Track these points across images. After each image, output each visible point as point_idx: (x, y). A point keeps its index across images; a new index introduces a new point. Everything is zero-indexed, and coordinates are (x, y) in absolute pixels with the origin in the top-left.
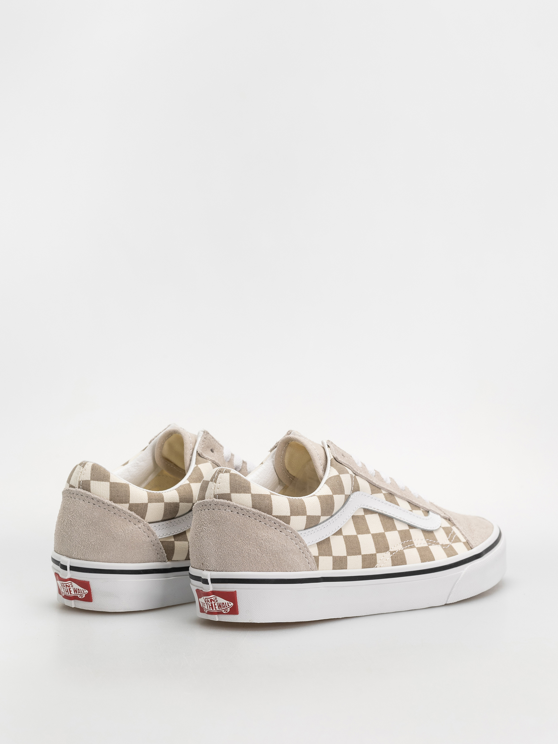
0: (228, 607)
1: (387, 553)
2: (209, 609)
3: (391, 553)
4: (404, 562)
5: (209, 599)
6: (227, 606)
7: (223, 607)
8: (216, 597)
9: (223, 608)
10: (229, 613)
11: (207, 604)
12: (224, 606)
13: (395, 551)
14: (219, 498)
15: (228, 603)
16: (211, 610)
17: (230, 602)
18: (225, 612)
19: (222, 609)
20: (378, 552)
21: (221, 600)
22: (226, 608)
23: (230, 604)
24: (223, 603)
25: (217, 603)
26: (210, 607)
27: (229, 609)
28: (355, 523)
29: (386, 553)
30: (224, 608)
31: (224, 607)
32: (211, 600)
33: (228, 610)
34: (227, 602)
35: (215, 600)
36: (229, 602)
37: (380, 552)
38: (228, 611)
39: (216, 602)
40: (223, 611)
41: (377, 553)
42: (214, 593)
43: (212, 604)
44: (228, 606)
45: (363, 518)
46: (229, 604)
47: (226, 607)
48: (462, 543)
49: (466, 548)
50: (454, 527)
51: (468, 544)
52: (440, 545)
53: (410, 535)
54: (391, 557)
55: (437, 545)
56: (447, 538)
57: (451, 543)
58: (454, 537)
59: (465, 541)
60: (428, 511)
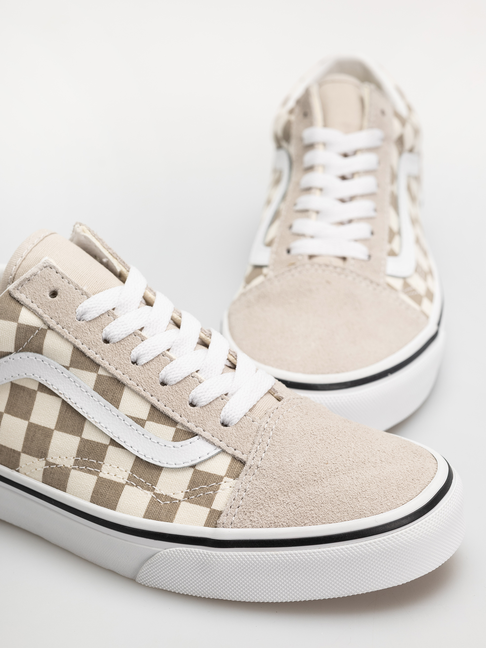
1: (40, 460)
3: (48, 463)
4: (63, 487)
13: (57, 465)
20: (24, 452)
28: (11, 395)
29: (38, 460)
37: (28, 454)
41: (22, 452)
45: (31, 394)
48: (208, 510)
49: (205, 520)
50: (232, 480)
51: (219, 516)
52: (154, 494)
53: (103, 454)
54: (45, 470)
55: (145, 491)
56: (186, 488)
57: (184, 499)
58: (202, 494)
59: (218, 510)
60: (194, 434)
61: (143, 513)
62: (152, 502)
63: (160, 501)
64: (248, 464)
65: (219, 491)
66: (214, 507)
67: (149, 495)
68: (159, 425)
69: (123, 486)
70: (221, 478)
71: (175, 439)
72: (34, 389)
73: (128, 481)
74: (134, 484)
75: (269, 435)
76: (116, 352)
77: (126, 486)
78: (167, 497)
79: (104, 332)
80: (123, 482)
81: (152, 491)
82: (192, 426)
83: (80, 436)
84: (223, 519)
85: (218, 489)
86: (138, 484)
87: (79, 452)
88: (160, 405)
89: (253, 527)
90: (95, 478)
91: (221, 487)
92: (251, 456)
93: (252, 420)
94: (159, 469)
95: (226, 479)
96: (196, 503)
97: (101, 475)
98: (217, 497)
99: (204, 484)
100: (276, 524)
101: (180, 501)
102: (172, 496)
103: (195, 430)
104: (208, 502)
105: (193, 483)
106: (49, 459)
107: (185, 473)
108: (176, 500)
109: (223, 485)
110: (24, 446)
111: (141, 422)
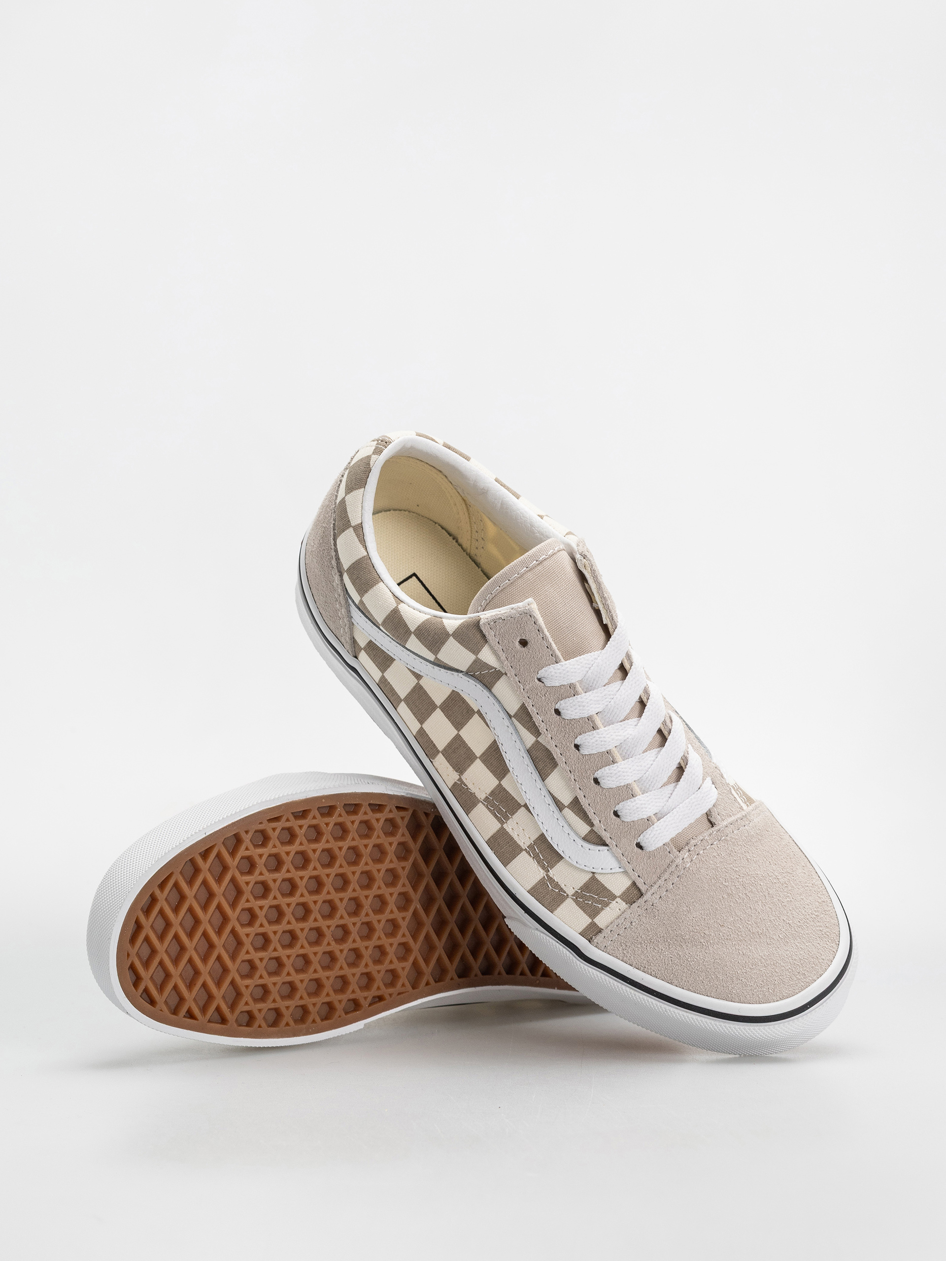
4: (468, 810)
13: (468, 788)
20: (443, 754)
29: (454, 771)
37: (445, 758)
41: (441, 752)
45: (469, 712)
48: (590, 921)
49: (583, 928)
50: (624, 903)
51: (597, 934)
52: (547, 875)
53: (515, 811)
54: (455, 783)
55: (539, 867)
56: (578, 888)
57: (572, 897)
58: (590, 902)
59: (599, 926)
60: (605, 845)
61: (529, 888)
62: (542, 882)
63: (549, 885)
64: (645, 898)
65: (608, 908)
66: (596, 920)
67: (541, 873)
68: (577, 817)
69: (521, 850)
70: (613, 897)
71: (585, 839)
72: (474, 709)
73: (527, 848)
74: (532, 855)
75: (678, 874)
76: (563, 729)
77: (524, 852)
78: (557, 885)
79: (558, 704)
80: (522, 846)
81: (546, 872)
82: (606, 836)
83: (500, 781)
84: (599, 938)
85: (607, 906)
86: (536, 857)
87: (492, 793)
88: (584, 802)
89: (622, 961)
90: (500, 825)
91: (611, 905)
92: (651, 891)
93: (669, 851)
94: (560, 857)
95: (618, 900)
96: (581, 908)
97: (505, 826)
98: (603, 914)
99: (596, 894)
100: (646, 969)
101: (567, 895)
102: (563, 886)
103: (608, 841)
104: (593, 913)
105: (586, 887)
106: (464, 777)
107: (583, 874)
108: (565, 892)
109: (613, 904)
110: (444, 749)
111: (560, 806)
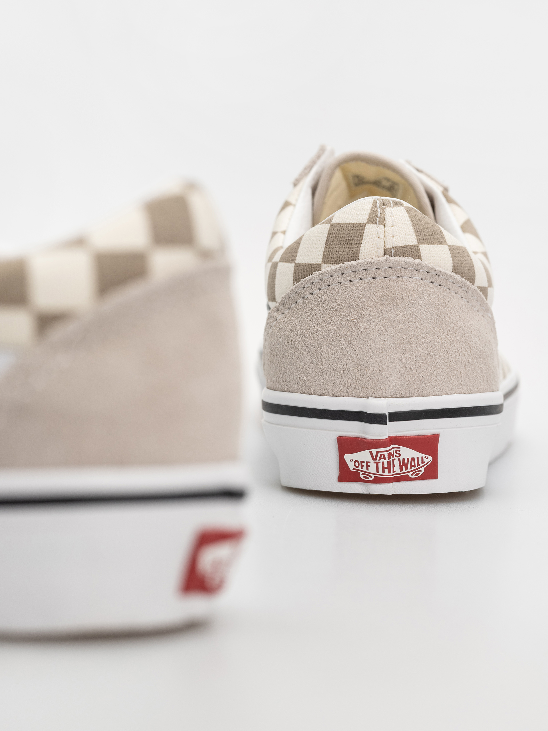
0: (421, 465)
2: (381, 472)
5: (386, 454)
6: (420, 462)
7: (411, 466)
8: (399, 448)
9: (411, 468)
10: (423, 477)
11: (377, 464)
12: (413, 464)
14: (396, 255)
15: (422, 458)
16: (386, 473)
17: (427, 456)
18: (414, 476)
19: (409, 470)
21: (407, 453)
22: (417, 467)
23: (427, 459)
24: (413, 459)
25: (399, 460)
26: (384, 468)
27: (423, 469)
30: (413, 468)
31: (413, 466)
32: (390, 455)
33: (421, 471)
34: (420, 455)
35: (395, 454)
36: (424, 456)
38: (421, 473)
39: (397, 459)
40: (410, 474)
42: (395, 440)
43: (389, 463)
44: (423, 462)
46: (425, 460)
47: (418, 465)
